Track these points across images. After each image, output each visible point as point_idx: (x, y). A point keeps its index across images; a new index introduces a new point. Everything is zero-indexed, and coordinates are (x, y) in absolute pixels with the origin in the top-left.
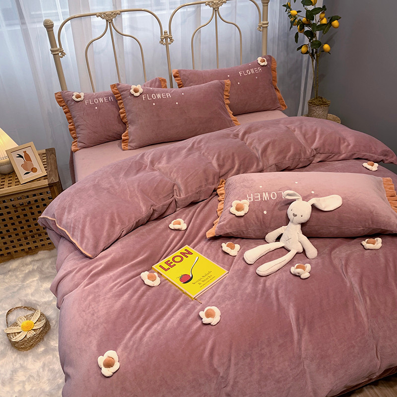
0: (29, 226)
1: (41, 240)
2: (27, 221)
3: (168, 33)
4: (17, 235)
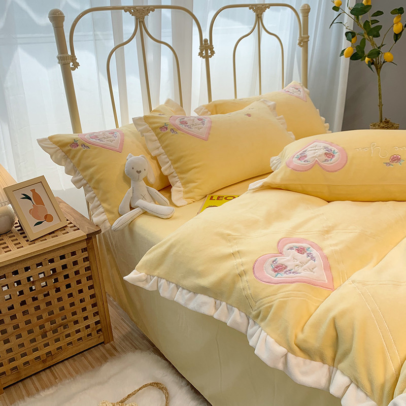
0: (51, 313)
1: (68, 336)
2: (49, 304)
3: (209, 42)
4: (30, 332)
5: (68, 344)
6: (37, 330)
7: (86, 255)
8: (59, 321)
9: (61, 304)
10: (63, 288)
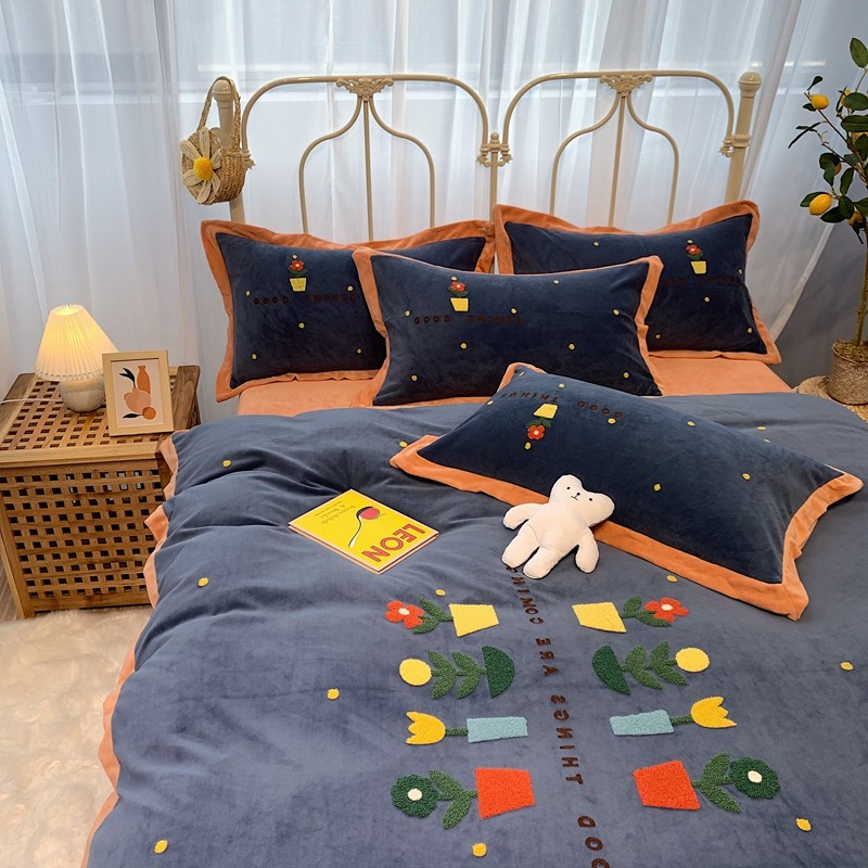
5: (126, 588)
6: (81, 556)
7: (157, 479)
8: (113, 554)
9: (117, 533)
10: (121, 514)
